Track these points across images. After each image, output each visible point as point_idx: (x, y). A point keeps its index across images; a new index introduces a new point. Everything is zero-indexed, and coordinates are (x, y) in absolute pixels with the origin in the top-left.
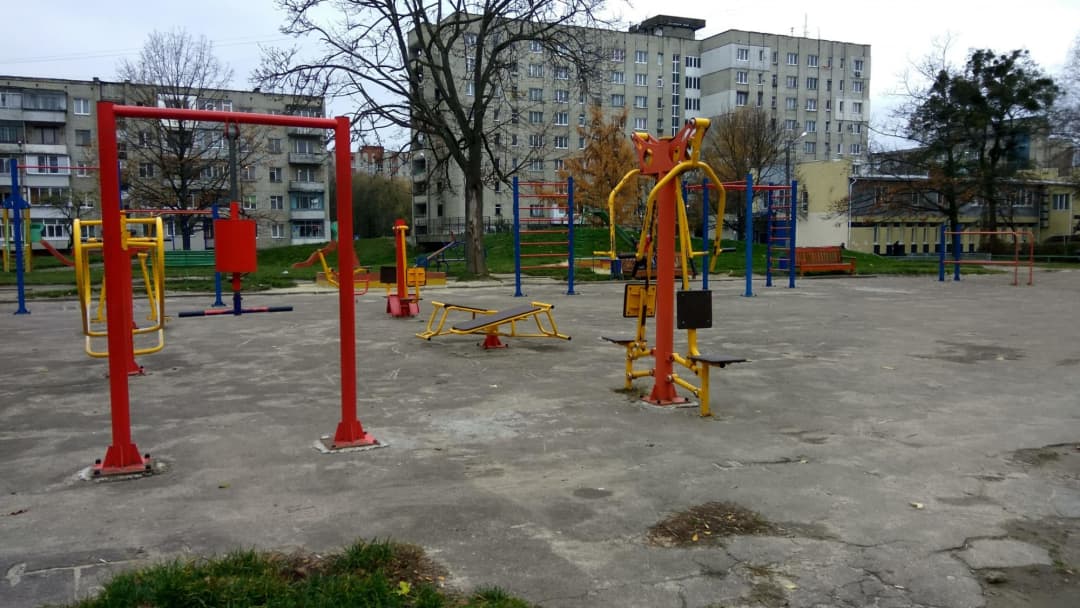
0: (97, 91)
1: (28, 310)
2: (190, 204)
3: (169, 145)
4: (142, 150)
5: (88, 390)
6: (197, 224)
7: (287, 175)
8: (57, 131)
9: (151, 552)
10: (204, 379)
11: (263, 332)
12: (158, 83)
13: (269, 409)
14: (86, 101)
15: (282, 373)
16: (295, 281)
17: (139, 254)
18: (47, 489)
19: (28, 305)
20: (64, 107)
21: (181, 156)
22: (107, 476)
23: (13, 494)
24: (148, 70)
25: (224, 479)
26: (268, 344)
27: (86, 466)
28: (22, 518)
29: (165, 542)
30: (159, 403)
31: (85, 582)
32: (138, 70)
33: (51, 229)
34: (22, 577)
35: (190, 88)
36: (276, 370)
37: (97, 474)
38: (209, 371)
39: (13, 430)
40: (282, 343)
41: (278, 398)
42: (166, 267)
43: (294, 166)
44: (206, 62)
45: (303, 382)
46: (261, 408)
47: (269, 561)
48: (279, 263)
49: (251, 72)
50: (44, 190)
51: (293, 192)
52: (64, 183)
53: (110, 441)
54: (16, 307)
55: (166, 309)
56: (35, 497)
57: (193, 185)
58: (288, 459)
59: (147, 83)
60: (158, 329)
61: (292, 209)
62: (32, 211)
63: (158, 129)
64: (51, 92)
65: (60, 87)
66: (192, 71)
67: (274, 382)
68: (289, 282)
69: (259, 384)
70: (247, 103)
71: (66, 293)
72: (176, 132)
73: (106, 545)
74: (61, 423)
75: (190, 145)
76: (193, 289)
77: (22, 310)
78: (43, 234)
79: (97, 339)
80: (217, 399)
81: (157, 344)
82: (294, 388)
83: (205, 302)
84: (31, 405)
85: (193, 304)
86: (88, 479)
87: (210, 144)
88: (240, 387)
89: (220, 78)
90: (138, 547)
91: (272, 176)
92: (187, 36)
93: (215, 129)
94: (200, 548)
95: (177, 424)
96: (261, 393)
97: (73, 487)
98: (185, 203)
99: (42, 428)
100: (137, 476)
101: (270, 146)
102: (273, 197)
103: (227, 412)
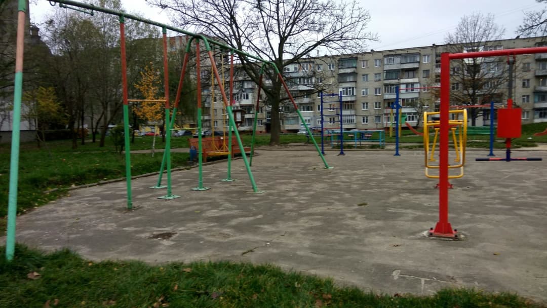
0: (434, 50)
1: (400, 154)
2: (476, 102)
3: (468, 73)
4: (454, 77)
5: (426, 194)
6: (480, 112)
7: (533, 83)
8: (415, 72)
9: (458, 280)
10: (484, 194)
11: (516, 171)
12: (464, 42)
13: (521, 216)
14: (428, 56)
15: (529, 196)
16: (536, 143)
17: (452, 129)
18: (409, 238)
19: (400, 152)
20: (418, 60)
21: (474, 79)
22: (437, 237)
23: (394, 236)
24: (459, 36)
25: (496, 251)
26: (519, 179)
27: (426, 230)
28: (397, 249)
29: (465, 277)
30: (461, 204)
31: (426, 287)
32: (455, 37)
33: (409, 117)
34: (399, 276)
35: (480, 42)
36: (525, 194)
37: (431, 235)
38: (486, 190)
39: (394, 207)
40: (529, 178)
41: (527, 210)
42: (468, 135)
43: (538, 77)
44: (490, 27)
45: (542, 202)
46: (517, 215)
47: (526, 302)
48: (525, 133)
49: (517, 28)
50: (408, 99)
51: (536, 93)
52: (416, 96)
53: (438, 220)
54: (395, 152)
55: (466, 156)
56: (403, 240)
57: (478, 92)
58: (535, 247)
59: (459, 43)
60: (460, 166)
61: (535, 102)
62: (402, 109)
63: (463, 65)
64: (413, 54)
65: (417, 51)
66: (482, 33)
67: (523, 200)
68: (532, 144)
69: (516, 201)
70: (511, 45)
71: (415, 147)
72: (472, 66)
73: (436, 271)
74: (415, 207)
75: (478, 71)
76: (477, 146)
77: (397, 154)
78: (406, 120)
79: (431, 169)
80: (491, 206)
81: (460, 174)
82: (536, 206)
83: (484, 153)
84: (401, 197)
85: (478, 154)
86: (427, 236)
87: (489, 70)
88: (504, 201)
89: (497, 34)
90: (451, 275)
91: (524, 84)
92: (481, 15)
93: (493, 62)
94: (484, 285)
95: (471, 216)
96: (517, 206)
97: (419, 239)
98: (474, 102)
99: (406, 208)
100: (450, 239)
101: (523, 68)
102: (523, 96)
103: (497, 214)
